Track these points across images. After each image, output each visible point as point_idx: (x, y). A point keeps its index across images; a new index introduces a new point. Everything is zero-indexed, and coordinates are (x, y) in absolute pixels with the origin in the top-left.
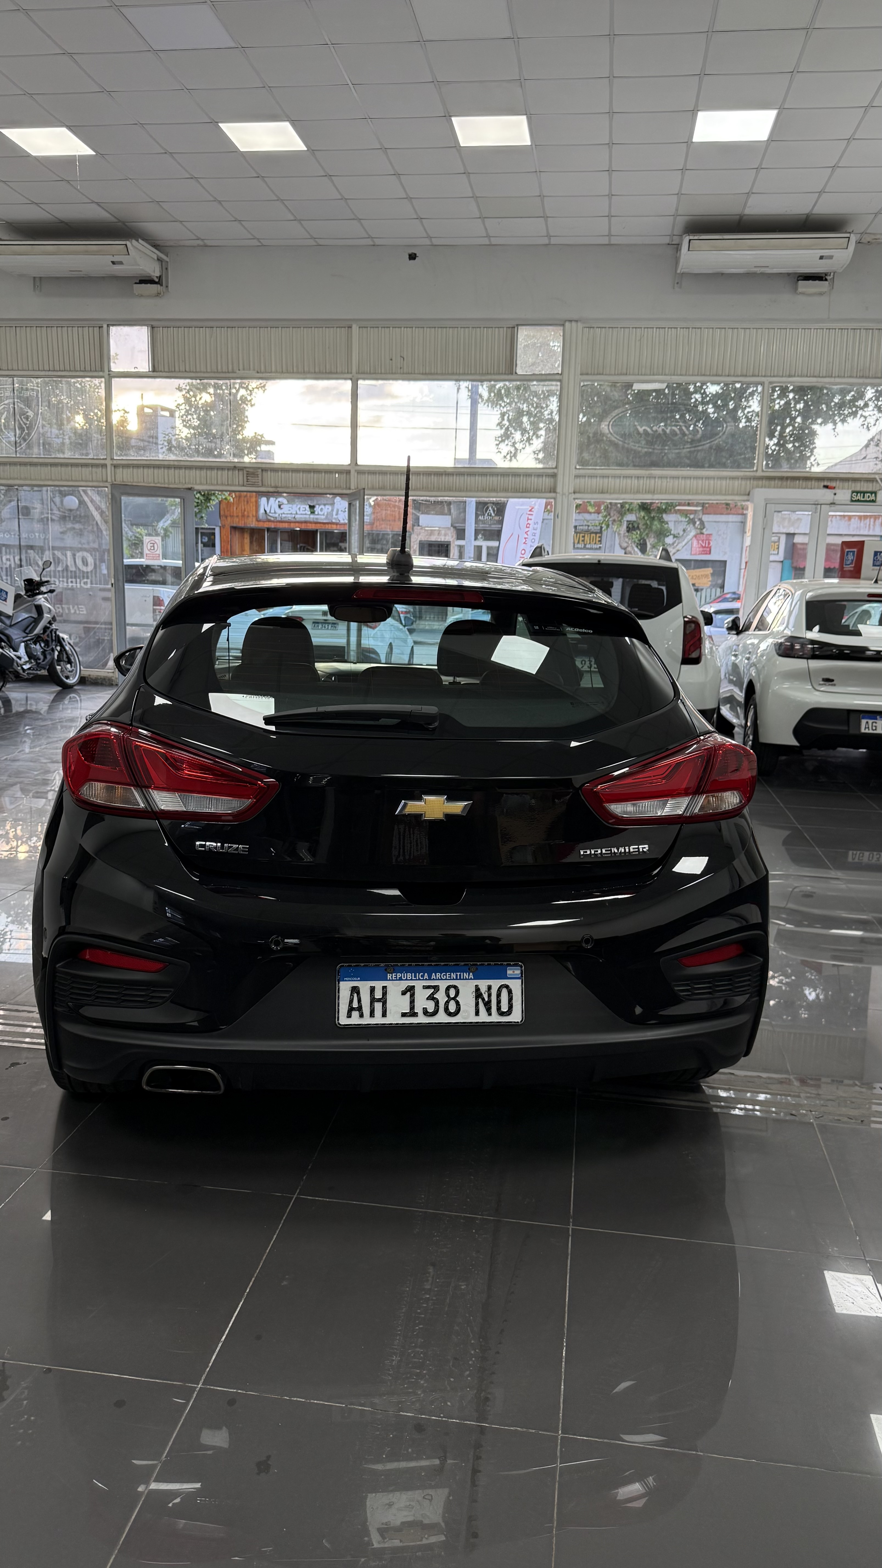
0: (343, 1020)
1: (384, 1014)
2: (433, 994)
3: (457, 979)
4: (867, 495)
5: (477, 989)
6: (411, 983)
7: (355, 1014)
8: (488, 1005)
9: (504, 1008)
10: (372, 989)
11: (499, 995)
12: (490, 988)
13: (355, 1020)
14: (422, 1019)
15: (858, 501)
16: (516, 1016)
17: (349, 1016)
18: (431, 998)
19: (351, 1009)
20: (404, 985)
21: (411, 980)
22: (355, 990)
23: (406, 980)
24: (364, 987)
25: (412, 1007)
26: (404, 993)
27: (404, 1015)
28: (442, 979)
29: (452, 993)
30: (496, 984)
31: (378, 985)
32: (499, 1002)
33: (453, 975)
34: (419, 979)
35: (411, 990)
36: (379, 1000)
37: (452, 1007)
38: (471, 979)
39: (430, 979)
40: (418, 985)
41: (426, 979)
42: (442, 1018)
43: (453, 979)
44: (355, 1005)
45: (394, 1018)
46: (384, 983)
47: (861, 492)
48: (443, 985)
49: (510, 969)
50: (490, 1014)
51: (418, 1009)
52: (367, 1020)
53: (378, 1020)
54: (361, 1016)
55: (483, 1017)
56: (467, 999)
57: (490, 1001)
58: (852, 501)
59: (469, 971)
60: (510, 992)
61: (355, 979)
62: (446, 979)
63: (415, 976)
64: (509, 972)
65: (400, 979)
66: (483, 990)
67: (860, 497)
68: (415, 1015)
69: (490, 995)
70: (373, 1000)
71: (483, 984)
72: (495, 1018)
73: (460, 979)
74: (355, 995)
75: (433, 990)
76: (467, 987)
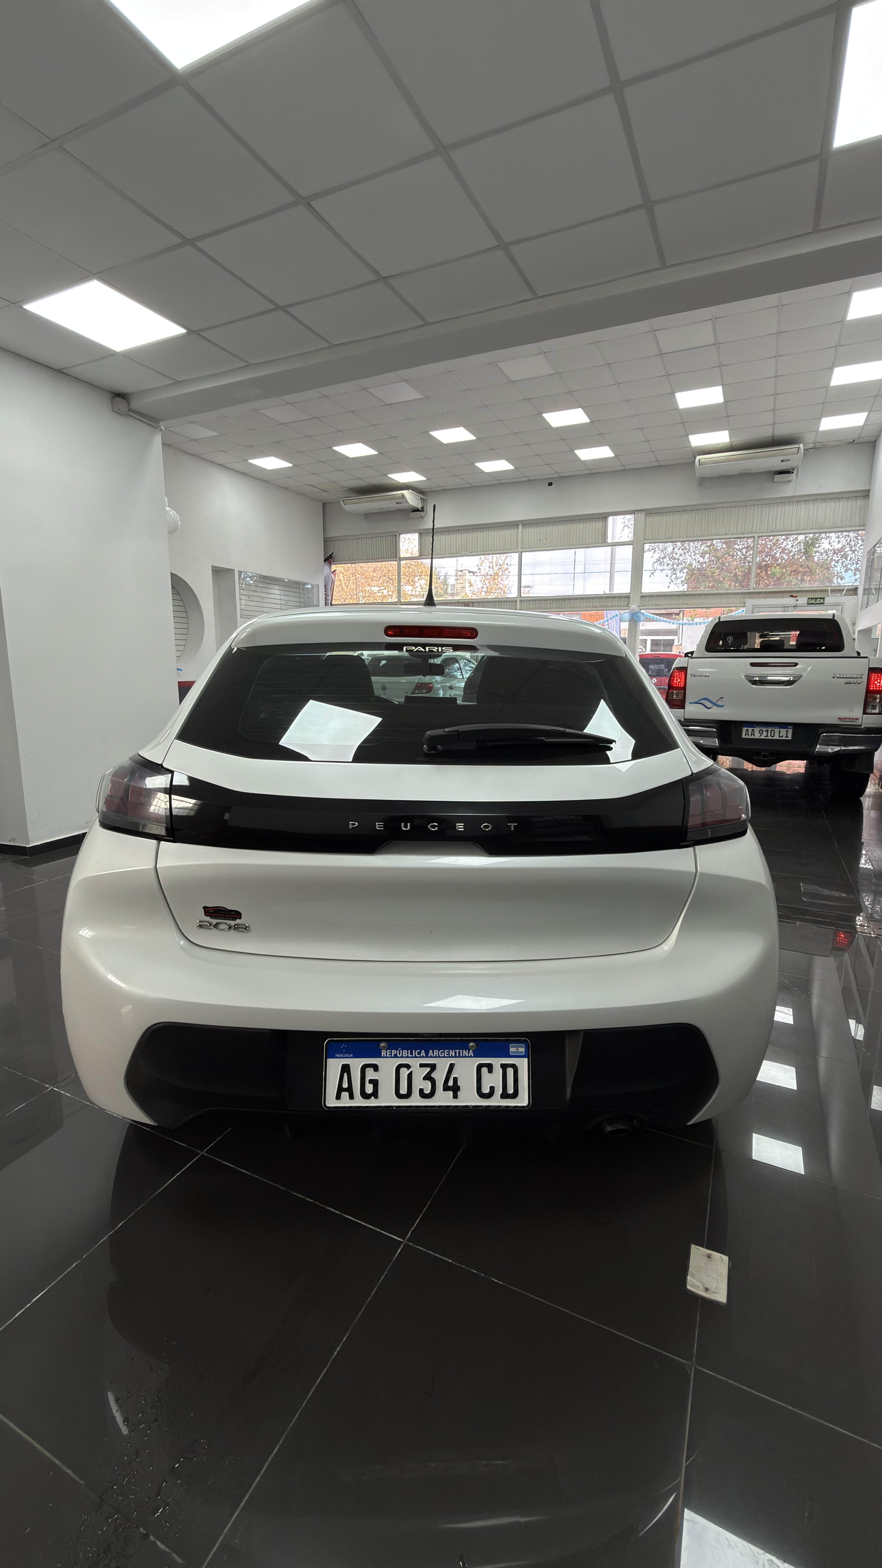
4: (818, 600)
15: (812, 604)
47: (814, 599)
58: (808, 604)
67: (813, 601)
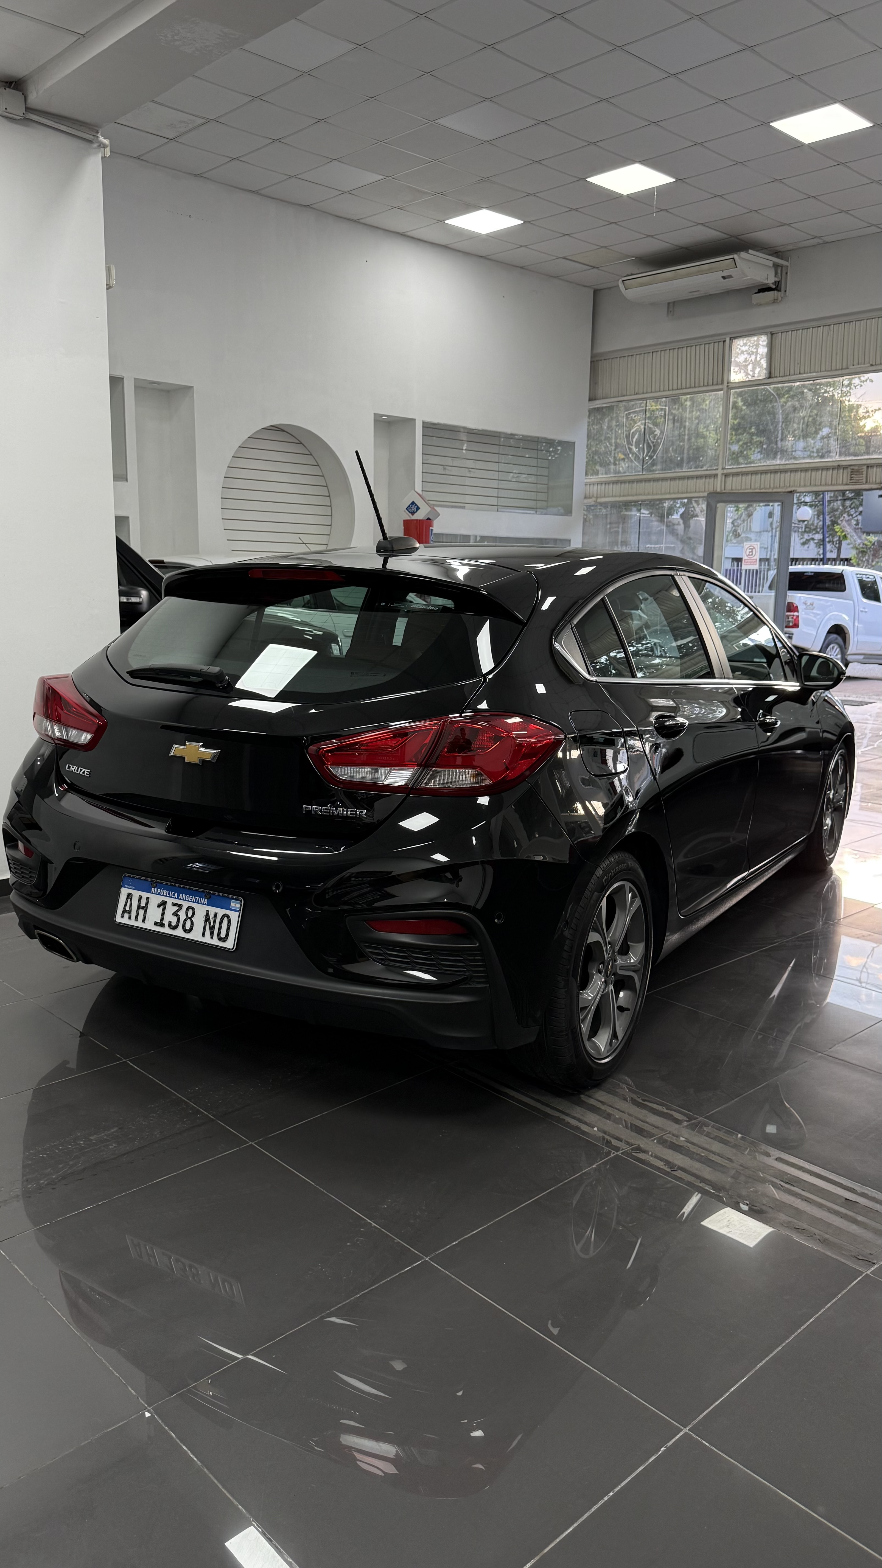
0: (118, 919)
1: (144, 921)
2: (177, 911)
3: (195, 902)
5: (207, 914)
6: (165, 899)
7: (126, 915)
8: (212, 928)
9: (223, 935)
10: (140, 898)
11: (221, 923)
12: (216, 915)
13: (125, 920)
14: (166, 930)
16: (230, 944)
17: (122, 917)
18: (175, 914)
19: (124, 911)
20: (161, 899)
21: (166, 896)
22: (129, 896)
23: (163, 895)
24: (136, 894)
25: (162, 919)
26: (159, 906)
27: (156, 924)
28: (186, 900)
29: (190, 913)
30: (221, 912)
31: (145, 895)
32: (220, 929)
33: (194, 899)
34: (171, 897)
35: (163, 904)
36: (143, 908)
37: (188, 926)
38: (205, 904)
39: (178, 898)
40: (170, 901)
41: (175, 898)
42: (179, 933)
43: (193, 902)
44: (128, 908)
45: (149, 925)
46: (148, 895)
48: (185, 905)
49: (233, 902)
50: (212, 938)
51: (166, 922)
52: (132, 922)
53: (139, 924)
54: (130, 918)
55: (207, 939)
56: (199, 921)
57: (214, 926)
59: (205, 897)
60: (229, 922)
61: (132, 887)
62: (188, 901)
63: (169, 894)
64: (232, 904)
65: (159, 894)
66: (211, 916)
68: (162, 925)
69: (215, 921)
70: (139, 907)
71: (212, 910)
72: (215, 942)
73: (198, 903)
74: (129, 900)
75: (177, 908)
76: (201, 910)
